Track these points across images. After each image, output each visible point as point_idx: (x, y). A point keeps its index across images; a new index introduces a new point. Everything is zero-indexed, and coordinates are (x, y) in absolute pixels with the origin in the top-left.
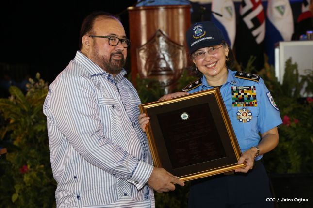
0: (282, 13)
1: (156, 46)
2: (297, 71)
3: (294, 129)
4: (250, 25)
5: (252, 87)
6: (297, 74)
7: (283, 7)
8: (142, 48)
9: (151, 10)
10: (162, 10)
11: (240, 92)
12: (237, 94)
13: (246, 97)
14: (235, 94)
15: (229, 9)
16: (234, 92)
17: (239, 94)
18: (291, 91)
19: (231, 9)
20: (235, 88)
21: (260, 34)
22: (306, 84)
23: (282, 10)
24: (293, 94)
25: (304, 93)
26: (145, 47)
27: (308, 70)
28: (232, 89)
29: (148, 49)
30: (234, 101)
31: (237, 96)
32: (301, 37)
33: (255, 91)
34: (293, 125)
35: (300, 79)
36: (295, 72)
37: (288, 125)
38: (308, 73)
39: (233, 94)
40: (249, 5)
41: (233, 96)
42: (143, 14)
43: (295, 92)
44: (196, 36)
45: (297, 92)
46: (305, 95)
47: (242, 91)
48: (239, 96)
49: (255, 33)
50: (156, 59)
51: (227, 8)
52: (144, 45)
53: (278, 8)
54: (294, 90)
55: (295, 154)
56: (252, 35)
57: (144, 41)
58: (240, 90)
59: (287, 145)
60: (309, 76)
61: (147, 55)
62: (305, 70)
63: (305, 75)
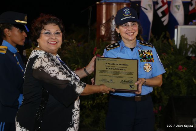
0: (178, 9)
1: (111, 24)
2: (187, 42)
3: (184, 73)
4: (160, 15)
5: (150, 51)
6: (187, 43)
7: (179, 6)
8: (103, 25)
9: (109, 5)
10: (114, 5)
11: (143, 53)
12: (142, 55)
13: (147, 56)
14: (141, 54)
15: (150, 5)
16: (140, 53)
17: (143, 54)
18: (183, 53)
19: (151, 6)
20: (140, 51)
21: (165, 20)
22: (191, 49)
23: (179, 8)
24: (184, 54)
25: (190, 54)
26: (105, 25)
27: (193, 41)
28: (139, 52)
29: (106, 26)
30: (141, 58)
31: (142, 56)
32: (190, 23)
33: (151, 53)
34: (184, 71)
35: (188, 46)
36: (186, 42)
37: (181, 70)
38: (193, 43)
39: (140, 55)
40: (160, 4)
41: (140, 56)
42: (104, 6)
43: (185, 53)
44: (125, 14)
45: (186, 53)
46: (191, 55)
47: (145, 53)
48: (143, 56)
49: (163, 19)
50: (110, 31)
51: (149, 5)
52: (104, 23)
53: (176, 6)
54: (185, 52)
55: (184, 86)
56: (161, 21)
57: (104, 21)
58: (144, 52)
59: (180, 81)
60: (193, 45)
61: (105, 29)
62: (191, 42)
63: (191, 44)
